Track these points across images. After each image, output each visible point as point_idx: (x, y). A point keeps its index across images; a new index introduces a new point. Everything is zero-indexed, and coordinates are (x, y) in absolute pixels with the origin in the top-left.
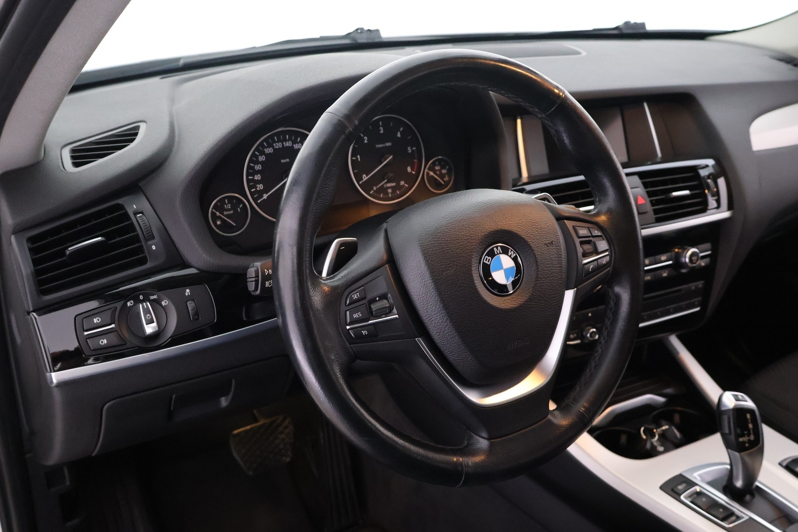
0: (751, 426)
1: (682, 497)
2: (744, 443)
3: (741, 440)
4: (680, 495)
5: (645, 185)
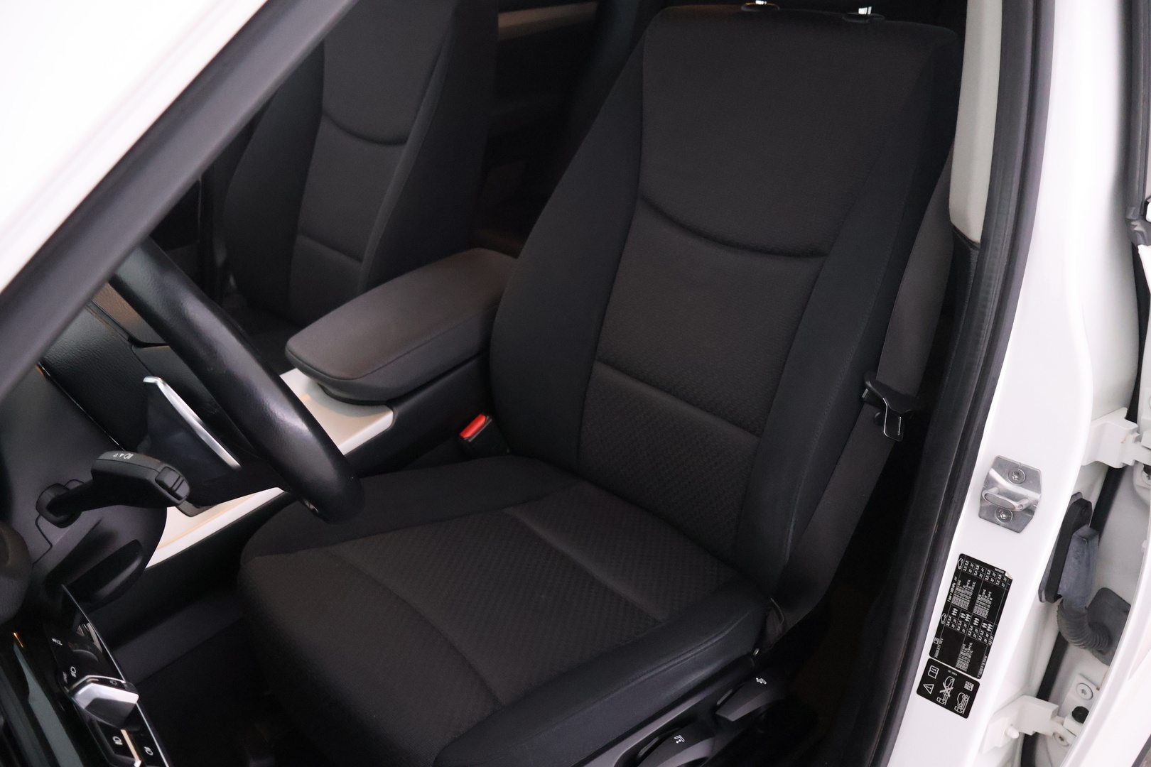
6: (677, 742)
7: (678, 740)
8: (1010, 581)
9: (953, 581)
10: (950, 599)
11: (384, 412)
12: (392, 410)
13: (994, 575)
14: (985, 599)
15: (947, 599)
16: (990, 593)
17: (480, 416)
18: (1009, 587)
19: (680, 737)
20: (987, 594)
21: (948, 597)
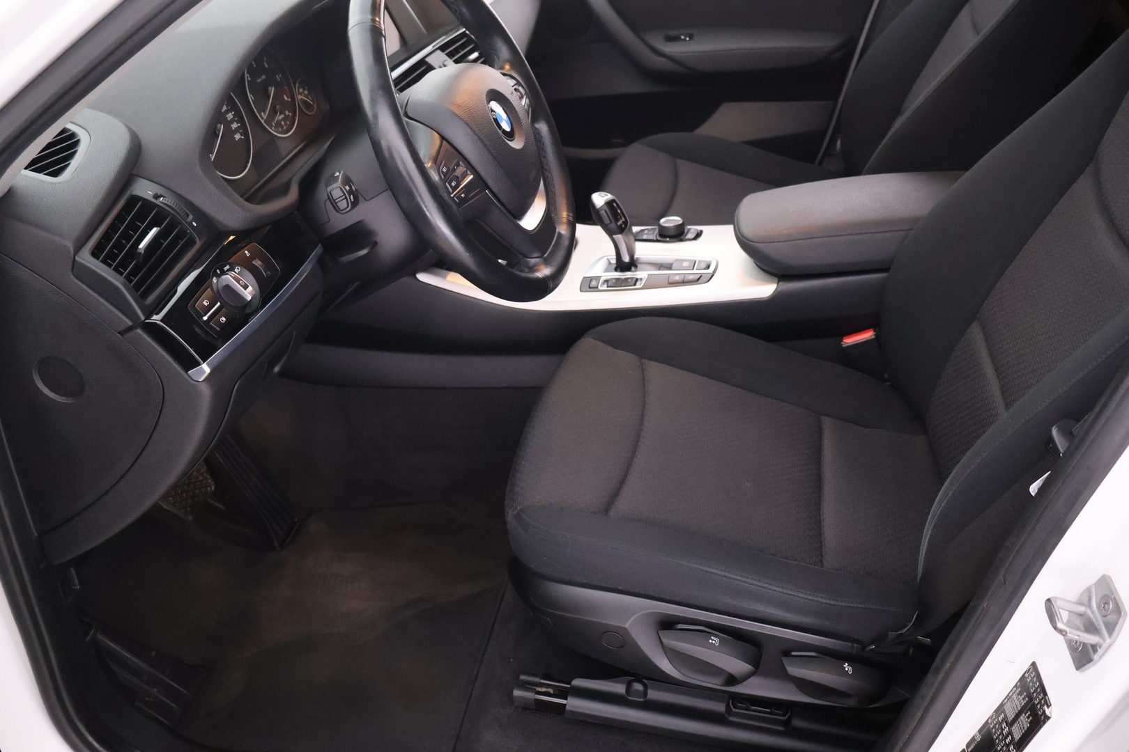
0: (619, 211)
1: (599, 288)
2: (621, 225)
3: (619, 224)
4: (597, 287)
5: (450, 55)
6: (710, 641)
7: (713, 640)
8: (1048, 718)
9: (1016, 686)
10: (1005, 701)
11: (772, 282)
12: (778, 284)
13: (1043, 702)
14: (1024, 721)
15: (1003, 701)
16: (1031, 718)
17: (872, 329)
18: (1044, 722)
19: (717, 640)
20: (1028, 718)
21: (1005, 699)
